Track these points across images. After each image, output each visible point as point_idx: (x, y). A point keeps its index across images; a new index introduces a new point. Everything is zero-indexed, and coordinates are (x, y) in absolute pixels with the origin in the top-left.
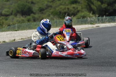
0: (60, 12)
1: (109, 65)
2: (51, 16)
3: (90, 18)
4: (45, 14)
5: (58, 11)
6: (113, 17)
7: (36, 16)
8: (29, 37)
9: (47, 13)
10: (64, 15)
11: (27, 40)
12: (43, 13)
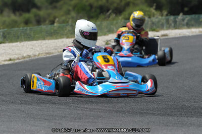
0: (91, 6)
1: (183, 113)
2: (73, 14)
3: (150, 17)
4: (61, 9)
5: (87, 4)
6: (197, 16)
7: (42, 13)
8: (25, 55)
9: (65, 8)
10: (98, 11)
11: (22, 62)
12: (55, 7)
